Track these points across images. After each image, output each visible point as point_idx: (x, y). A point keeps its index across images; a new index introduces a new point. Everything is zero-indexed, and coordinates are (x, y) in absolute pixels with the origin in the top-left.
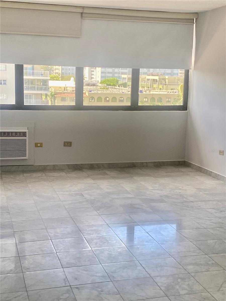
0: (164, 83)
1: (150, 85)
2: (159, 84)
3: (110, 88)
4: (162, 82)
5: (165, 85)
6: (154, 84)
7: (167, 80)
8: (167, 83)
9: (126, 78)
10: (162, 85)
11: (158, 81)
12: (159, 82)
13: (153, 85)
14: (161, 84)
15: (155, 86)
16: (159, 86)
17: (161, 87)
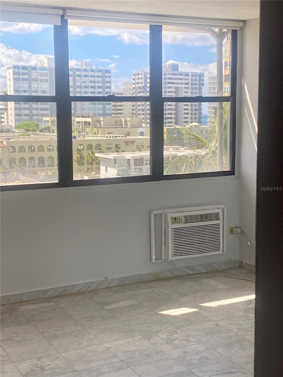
0: (99, 126)
1: (81, 129)
2: (92, 127)
3: (32, 135)
4: (97, 125)
5: (101, 128)
6: (87, 127)
7: (102, 123)
8: (102, 126)
9: (49, 121)
10: (97, 129)
11: (91, 123)
12: (92, 125)
13: (86, 129)
14: (95, 127)
15: (88, 130)
16: (93, 130)
17: (95, 130)
